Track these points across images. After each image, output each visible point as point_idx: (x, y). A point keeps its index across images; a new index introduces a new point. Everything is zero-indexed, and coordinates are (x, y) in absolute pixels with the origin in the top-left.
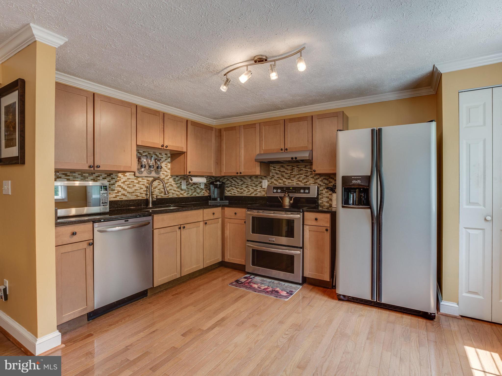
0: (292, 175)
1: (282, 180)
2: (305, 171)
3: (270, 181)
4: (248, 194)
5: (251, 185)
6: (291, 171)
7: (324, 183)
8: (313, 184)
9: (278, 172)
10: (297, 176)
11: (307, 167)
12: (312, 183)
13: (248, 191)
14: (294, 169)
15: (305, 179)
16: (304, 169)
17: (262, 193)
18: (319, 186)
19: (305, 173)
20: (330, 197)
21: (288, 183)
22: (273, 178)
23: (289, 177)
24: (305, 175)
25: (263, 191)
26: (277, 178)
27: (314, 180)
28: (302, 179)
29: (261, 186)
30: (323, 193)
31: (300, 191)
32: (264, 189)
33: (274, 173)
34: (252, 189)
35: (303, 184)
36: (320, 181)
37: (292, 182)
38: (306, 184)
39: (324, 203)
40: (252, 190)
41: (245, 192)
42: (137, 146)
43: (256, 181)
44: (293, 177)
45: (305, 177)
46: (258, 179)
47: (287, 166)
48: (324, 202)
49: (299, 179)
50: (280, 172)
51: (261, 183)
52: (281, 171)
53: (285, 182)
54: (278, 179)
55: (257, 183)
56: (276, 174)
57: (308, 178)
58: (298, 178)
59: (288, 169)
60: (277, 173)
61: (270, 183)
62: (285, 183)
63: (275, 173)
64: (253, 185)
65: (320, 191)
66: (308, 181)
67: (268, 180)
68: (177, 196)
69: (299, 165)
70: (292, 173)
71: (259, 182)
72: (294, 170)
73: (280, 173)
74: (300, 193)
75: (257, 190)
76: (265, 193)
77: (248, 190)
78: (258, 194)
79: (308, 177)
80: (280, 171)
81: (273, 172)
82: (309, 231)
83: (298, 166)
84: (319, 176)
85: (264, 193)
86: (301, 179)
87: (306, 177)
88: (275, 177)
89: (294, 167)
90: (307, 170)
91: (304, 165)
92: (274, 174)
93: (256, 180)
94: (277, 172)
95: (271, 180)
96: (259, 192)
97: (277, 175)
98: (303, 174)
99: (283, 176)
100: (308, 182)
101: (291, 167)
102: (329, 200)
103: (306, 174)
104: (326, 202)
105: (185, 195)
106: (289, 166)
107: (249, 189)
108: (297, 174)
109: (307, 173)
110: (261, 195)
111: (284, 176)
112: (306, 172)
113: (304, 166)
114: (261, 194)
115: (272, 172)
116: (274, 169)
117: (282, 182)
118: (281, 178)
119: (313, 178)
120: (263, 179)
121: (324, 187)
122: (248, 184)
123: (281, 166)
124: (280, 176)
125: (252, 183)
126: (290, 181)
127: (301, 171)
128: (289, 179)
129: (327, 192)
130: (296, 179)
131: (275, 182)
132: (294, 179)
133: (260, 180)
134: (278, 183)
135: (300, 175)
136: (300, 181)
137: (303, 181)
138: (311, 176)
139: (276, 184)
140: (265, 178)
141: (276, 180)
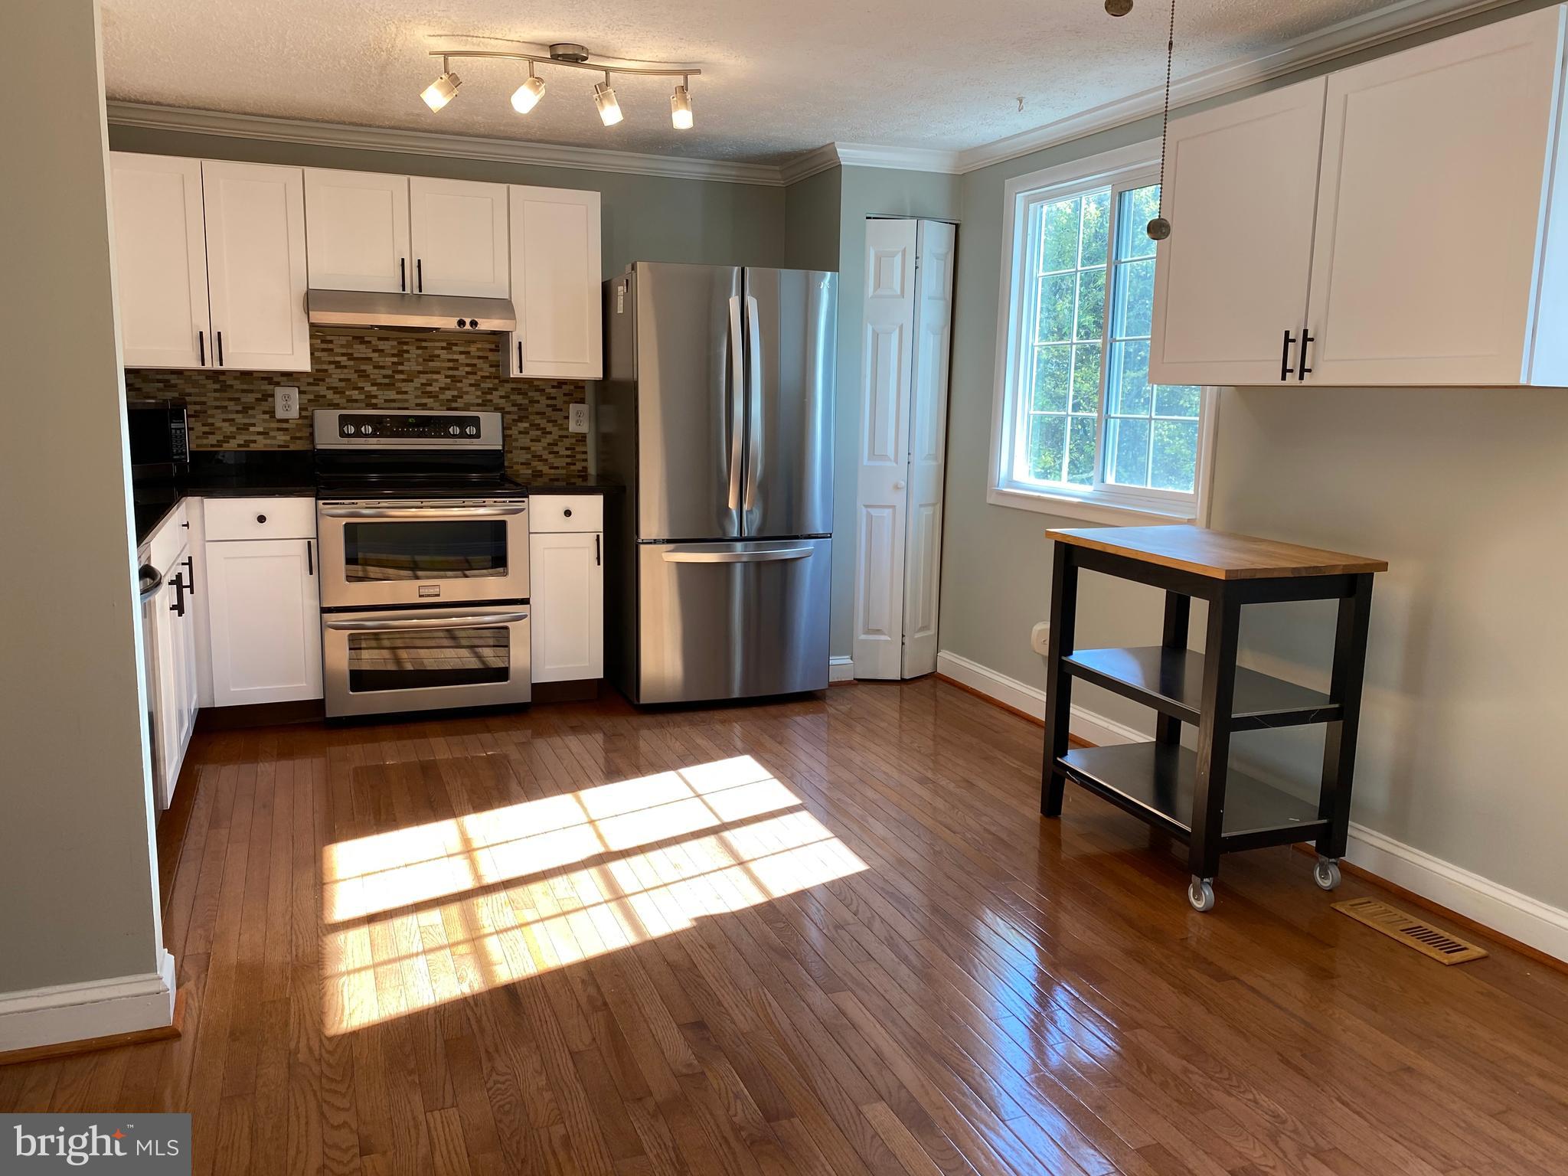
0: (402, 372)
1: (362, 388)
2: (449, 360)
3: (311, 392)
4: (205, 441)
5: (217, 407)
6: (395, 360)
7: (513, 405)
8: (478, 405)
9: (343, 360)
10: (418, 377)
12: (472, 401)
14: (407, 352)
15: (449, 389)
16: (444, 354)
17: (274, 438)
19: (450, 369)
20: (533, 449)
22: (323, 380)
23: (387, 381)
25: (279, 429)
26: (341, 380)
27: (479, 393)
28: (437, 389)
29: (267, 409)
30: (511, 436)
31: (447, 430)
32: (286, 421)
33: (324, 362)
34: (224, 420)
35: (441, 405)
36: (501, 397)
37: (400, 396)
38: (454, 405)
39: (516, 467)
40: (228, 428)
43: (243, 391)
44: (404, 381)
45: (448, 381)
46: (255, 382)
47: (380, 339)
48: (517, 463)
49: (429, 389)
50: (349, 359)
51: (270, 399)
52: (355, 356)
53: (375, 397)
54: (343, 384)
55: (250, 398)
56: (333, 366)
57: (459, 385)
58: (423, 384)
59: (382, 351)
60: (339, 362)
61: (309, 401)
62: (374, 401)
63: (330, 363)
64: (232, 406)
66: (461, 397)
67: (301, 389)
69: (425, 341)
70: (400, 368)
71: (259, 396)
72: (406, 355)
73: (352, 363)
74: (449, 436)
75: (254, 425)
76: (288, 438)
77: (203, 425)
78: (255, 442)
79: (461, 381)
80: (352, 354)
81: (323, 359)
83: (424, 344)
84: (497, 381)
85: (282, 438)
86: (434, 389)
87: (452, 381)
88: (330, 376)
89: (406, 343)
90: (457, 361)
91: (442, 341)
92: (325, 367)
93: (245, 387)
94: (338, 359)
95: (316, 388)
96: (259, 433)
97: (339, 371)
98: (443, 372)
99: (363, 375)
100: (459, 400)
101: (395, 343)
102: (529, 456)
103: (451, 373)
104: (522, 464)
106: (387, 339)
107: (212, 424)
108: (420, 372)
109: (457, 369)
110: (272, 445)
111: (368, 376)
112: (451, 364)
113: (444, 344)
114: (268, 442)
115: (321, 357)
116: (325, 346)
117: (363, 397)
118: (357, 383)
119: (475, 385)
120: (278, 384)
121: (516, 417)
122: (204, 403)
123: (354, 338)
124: (354, 377)
125: (223, 399)
126: (392, 395)
127: (433, 361)
128: (389, 386)
129: (525, 432)
130: (416, 388)
131: (330, 395)
132: (408, 387)
133: (263, 387)
134: (345, 401)
135: (430, 375)
136: (430, 395)
137: (442, 397)
138: (472, 379)
139: (338, 405)
140: (285, 378)
141: (335, 390)
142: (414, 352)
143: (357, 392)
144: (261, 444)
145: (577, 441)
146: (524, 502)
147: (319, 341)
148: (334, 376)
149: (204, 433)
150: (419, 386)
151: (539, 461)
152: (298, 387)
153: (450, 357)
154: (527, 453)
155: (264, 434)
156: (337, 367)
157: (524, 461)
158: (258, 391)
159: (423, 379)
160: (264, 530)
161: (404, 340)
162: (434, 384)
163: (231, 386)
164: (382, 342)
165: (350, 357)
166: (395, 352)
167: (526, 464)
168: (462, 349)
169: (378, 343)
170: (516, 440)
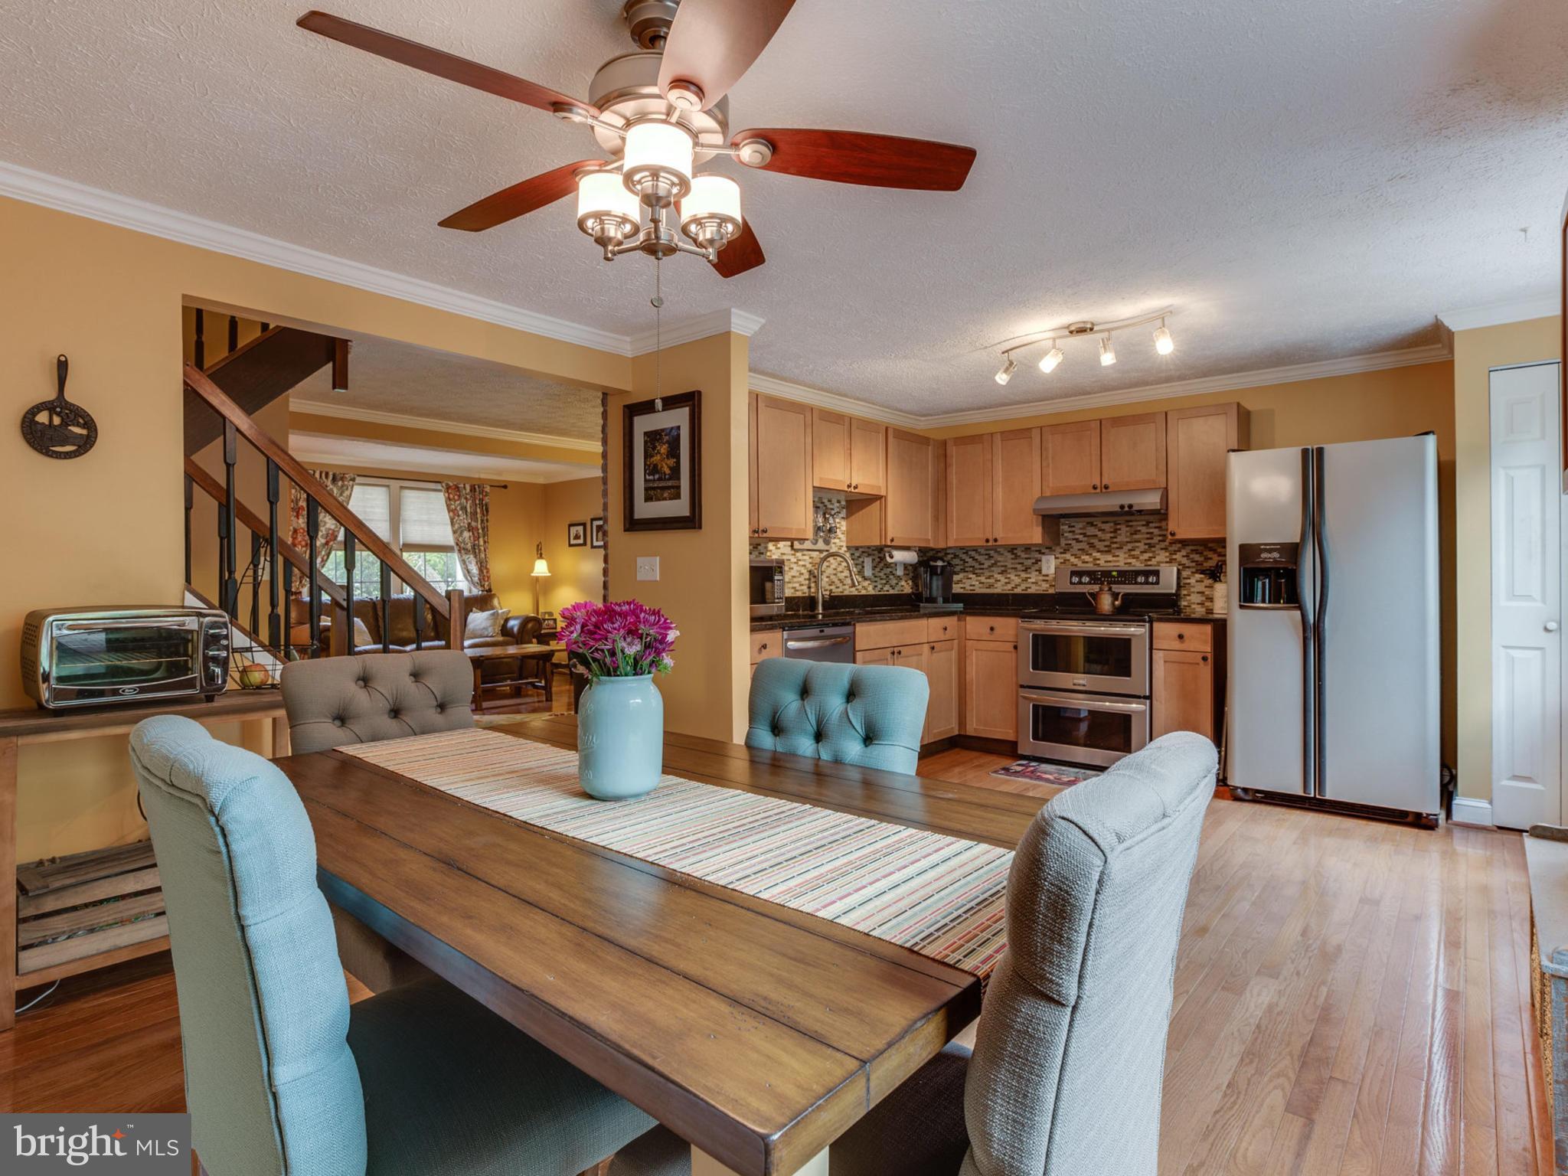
0: (1116, 543)
1: (1091, 554)
2: (1148, 533)
3: (1062, 558)
4: (1005, 588)
5: (1012, 568)
6: (1112, 535)
7: (1192, 562)
8: (1167, 562)
9: (1081, 537)
10: (1126, 545)
11: (1151, 525)
12: (1163, 560)
13: (1007, 580)
14: (1120, 529)
15: (1146, 552)
16: (1144, 529)
17: (1040, 586)
18: (1180, 567)
19: (1148, 539)
20: (1207, 593)
21: (1106, 562)
22: (1069, 550)
23: (1106, 549)
24: (1146, 544)
25: (1044, 581)
26: (1079, 550)
27: (1168, 554)
28: (1139, 553)
29: (1038, 569)
30: (1189, 584)
31: (1136, 579)
32: (1047, 576)
33: (1070, 540)
34: (1016, 576)
35: (1142, 563)
36: (1183, 556)
37: (1114, 559)
38: (1149, 563)
40: (1017, 580)
41: (999, 584)
42: (814, 487)
43: (1026, 558)
44: (1118, 548)
45: (1147, 547)
46: (1032, 553)
47: (1103, 522)
48: (1194, 603)
50: (1084, 537)
51: (1039, 563)
52: (1088, 534)
53: (1099, 559)
54: (1080, 552)
55: (1029, 562)
57: (1153, 549)
58: (1129, 550)
59: (1104, 530)
60: (1078, 539)
61: (1061, 563)
62: (1098, 562)
63: (1074, 539)
64: (1019, 566)
65: (1184, 578)
66: (1155, 557)
67: (1057, 556)
68: (856, 593)
69: (1131, 521)
70: (1115, 540)
71: (1034, 561)
72: (1119, 532)
73: (1086, 539)
74: (1136, 583)
75: (1030, 578)
76: (1048, 585)
77: (1006, 578)
78: (1030, 588)
79: (1154, 547)
80: (1085, 533)
81: (1069, 537)
82: (1165, 662)
84: (1180, 545)
85: (1045, 586)
86: (1136, 552)
87: (1149, 547)
88: (1072, 548)
89: (1119, 524)
90: (1152, 533)
91: (1142, 520)
92: (1070, 542)
93: (1027, 556)
94: (1077, 537)
95: (1064, 556)
96: (1033, 583)
97: (1078, 544)
98: (1142, 541)
99: (1092, 546)
100: (1153, 559)
101: (1112, 524)
102: (1204, 599)
103: (1148, 541)
104: (1198, 604)
105: (871, 591)
106: (1107, 522)
107: (1010, 578)
108: (1128, 542)
109: (1152, 538)
110: (1040, 590)
111: (1095, 546)
112: (1148, 536)
113: (1144, 523)
114: (1037, 588)
115: (1067, 537)
116: (1070, 529)
117: (1091, 559)
119: (1165, 549)
120: (1044, 554)
122: (1006, 566)
123: (1088, 523)
124: (1087, 547)
125: (1015, 563)
126: (1110, 558)
127: (1136, 534)
128: (1108, 552)
129: (1201, 581)
130: (1125, 553)
131: (1072, 559)
132: (1120, 552)
133: (1036, 556)
134: (1081, 562)
135: (1134, 544)
136: (1134, 557)
137: (1142, 557)
138: (1163, 545)
140: (1048, 550)
141: (1075, 556)
142: (1124, 529)
143: (1088, 557)
144: (1033, 590)
148: (1075, 547)
149: (1005, 583)
152: (1055, 555)
155: (1036, 583)
156: (1077, 542)
158: (1033, 558)
160: (993, 635)
162: (1136, 549)
163: (1020, 556)
165: (1085, 535)
166: (1112, 530)
167: (1201, 604)
168: (1157, 525)
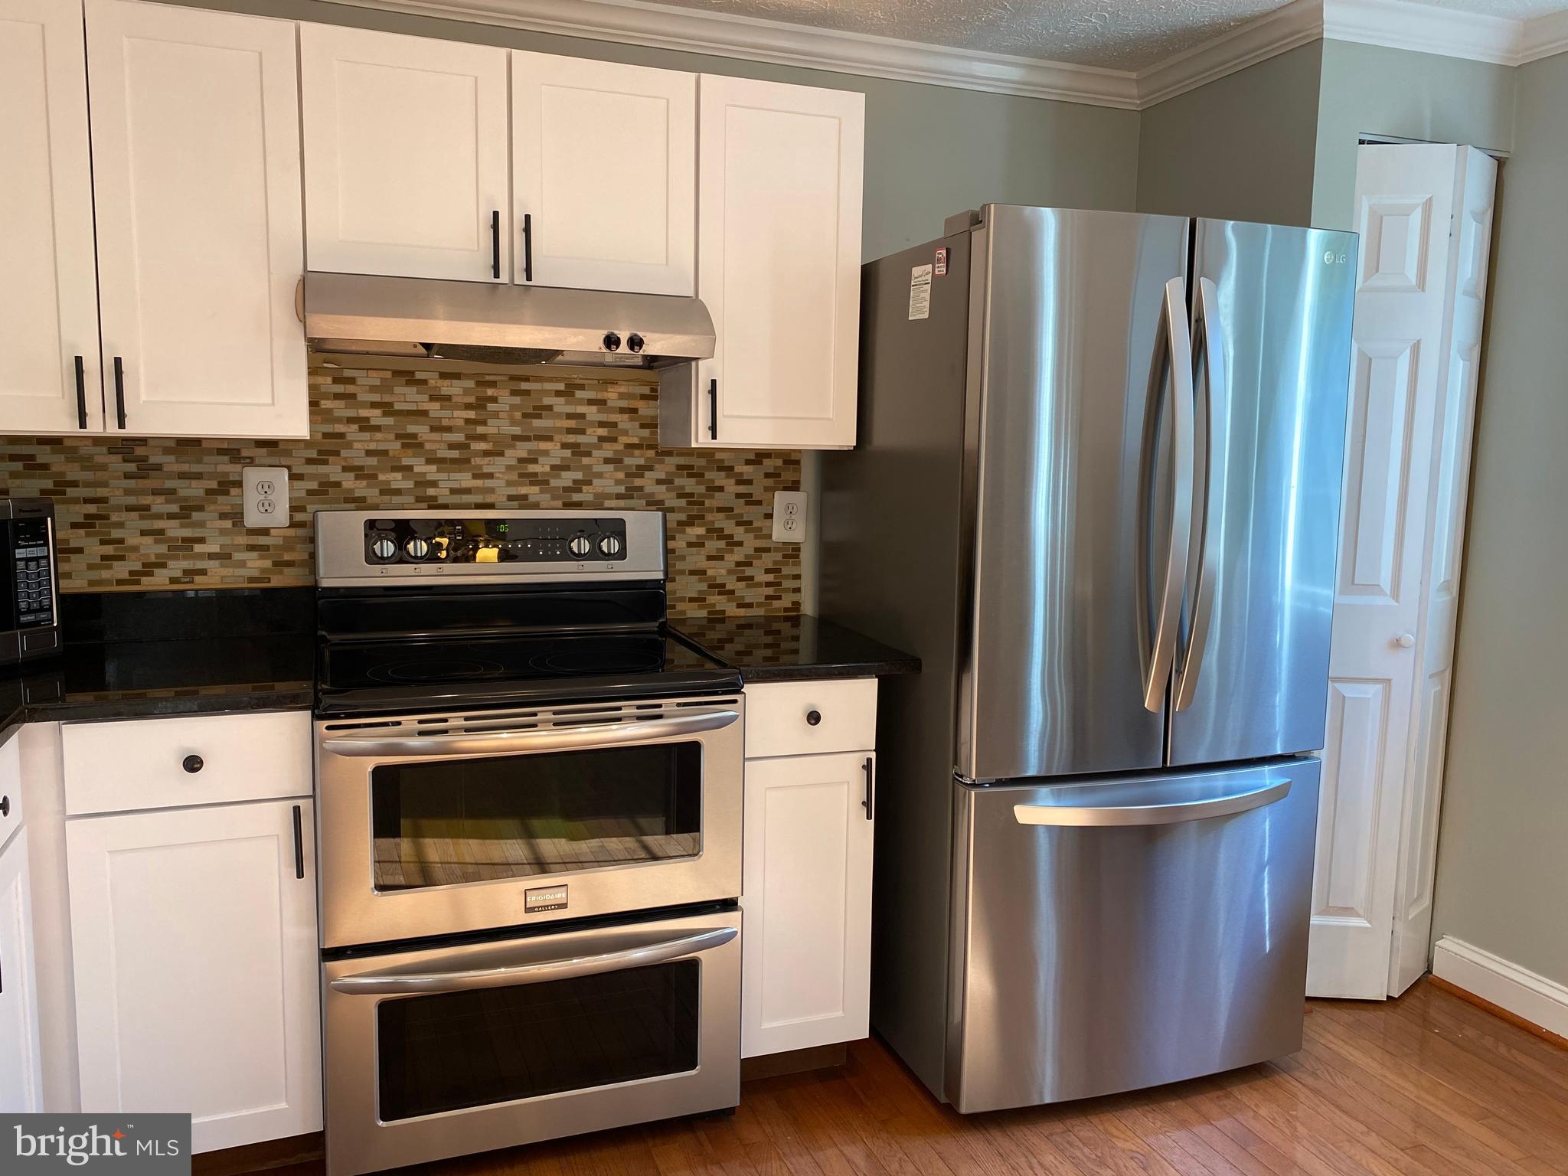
0: (483, 438)
1: (410, 468)
2: (570, 416)
3: (313, 477)
4: (105, 574)
5: (129, 509)
6: (472, 414)
7: (680, 496)
8: (619, 497)
9: (375, 416)
10: (513, 447)
11: (579, 394)
12: (608, 490)
13: (109, 550)
14: (494, 400)
15: (567, 468)
16: (560, 405)
17: (242, 564)
19: (570, 431)
20: (710, 573)
22: (337, 453)
23: (455, 454)
24: (564, 446)
25: (251, 548)
26: (369, 453)
27: (621, 475)
28: (547, 469)
29: (227, 509)
31: (567, 546)
32: (265, 532)
33: (339, 420)
34: (144, 533)
35: (554, 498)
36: (659, 482)
37: (479, 483)
38: (576, 497)
39: (680, 606)
40: (151, 548)
43: (182, 476)
44: (486, 453)
45: (568, 453)
46: (206, 459)
47: (444, 376)
49: (532, 468)
50: (385, 414)
51: (234, 491)
52: (397, 407)
53: (434, 485)
54: (373, 461)
55: (194, 490)
56: (355, 427)
57: (585, 460)
58: (521, 460)
59: (448, 398)
60: (367, 419)
61: (310, 492)
62: (431, 492)
63: (350, 420)
64: (159, 505)
65: (667, 538)
66: (589, 483)
67: (294, 471)
69: (527, 379)
70: (480, 430)
71: (213, 485)
72: (491, 407)
73: (390, 421)
74: (569, 556)
75: (201, 540)
76: (268, 563)
77: (103, 542)
78: (203, 572)
79: (589, 454)
80: (391, 404)
81: (336, 414)
83: (524, 386)
84: (651, 453)
85: (256, 565)
86: (541, 468)
87: (573, 454)
88: (349, 445)
89: (493, 384)
90: (582, 416)
91: (557, 380)
92: (340, 428)
93: (185, 468)
94: (364, 413)
95: (322, 469)
96: (211, 556)
97: (366, 436)
98: (557, 437)
99: (411, 443)
100: (585, 488)
101: (471, 384)
102: (704, 586)
103: (571, 439)
104: (691, 600)
106: (457, 376)
107: (121, 541)
108: (516, 438)
109: (582, 432)
110: (236, 579)
111: (421, 445)
112: (572, 423)
113: (561, 387)
114: (230, 572)
115: (330, 411)
116: (340, 389)
117: (410, 484)
118: (399, 459)
119: (615, 461)
120: (251, 462)
121: (683, 517)
122: (102, 500)
123: (397, 373)
124: (395, 446)
125: (142, 492)
126: (465, 480)
127: (539, 417)
128: (461, 463)
129: (698, 544)
130: (509, 468)
131: (349, 481)
132: (496, 465)
133: (221, 468)
134: (376, 491)
135: (536, 443)
136: (534, 479)
137: (554, 483)
138: (608, 450)
139: (363, 499)
140: (263, 451)
141: (359, 472)
142: (506, 400)
143: (399, 476)
144: (217, 577)
145: (784, 556)
146: (735, 701)
147: (329, 380)
148: (356, 445)
149: (104, 558)
150: (514, 462)
151: (720, 593)
152: (289, 468)
153: (570, 409)
154: (700, 581)
155: (224, 556)
156: (362, 429)
157: (695, 595)
158: (211, 476)
159: (522, 450)
160: (197, 787)
161: (488, 378)
162: (541, 459)
163: (158, 467)
164: (447, 382)
165: (387, 409)
166: (471, 399)
167: (698, 600)
169: (440, 383)
170: (683, 558)
